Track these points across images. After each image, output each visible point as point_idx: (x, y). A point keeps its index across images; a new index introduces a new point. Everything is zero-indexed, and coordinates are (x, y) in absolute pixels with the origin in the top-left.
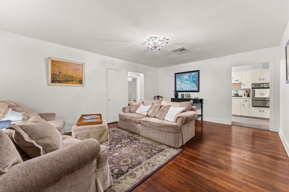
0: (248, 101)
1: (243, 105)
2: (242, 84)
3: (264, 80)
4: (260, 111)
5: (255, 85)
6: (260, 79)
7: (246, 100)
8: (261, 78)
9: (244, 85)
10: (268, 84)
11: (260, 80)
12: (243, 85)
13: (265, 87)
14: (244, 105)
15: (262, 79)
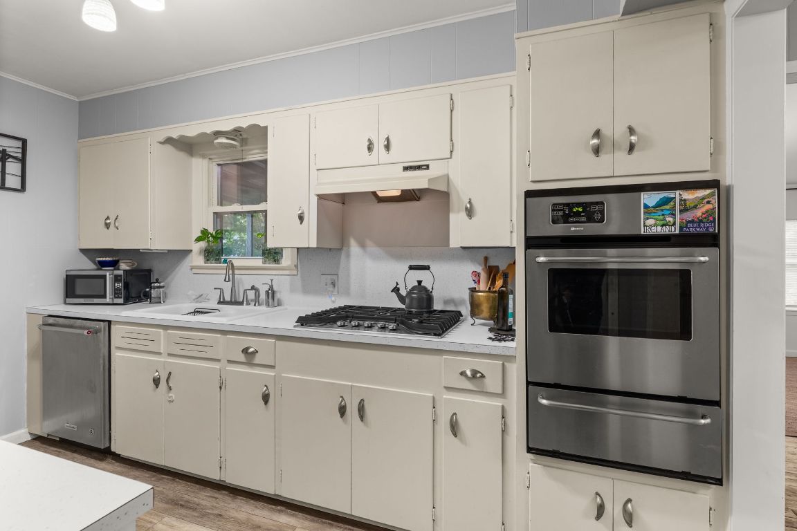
0: (492, 383)
1: (454, 427)
2: (453, 198)
3: (632, 148)
4: (601, 510)
5: (555, 207)
6: (597, 134)
7: (476, 376)
8: (606, 131)
9: (470, 212)
10: (676, 194)
11: (597, 151)
12: (463, 214)
13: (650, 226)
14: (464, 424)
15: (619, 131)
